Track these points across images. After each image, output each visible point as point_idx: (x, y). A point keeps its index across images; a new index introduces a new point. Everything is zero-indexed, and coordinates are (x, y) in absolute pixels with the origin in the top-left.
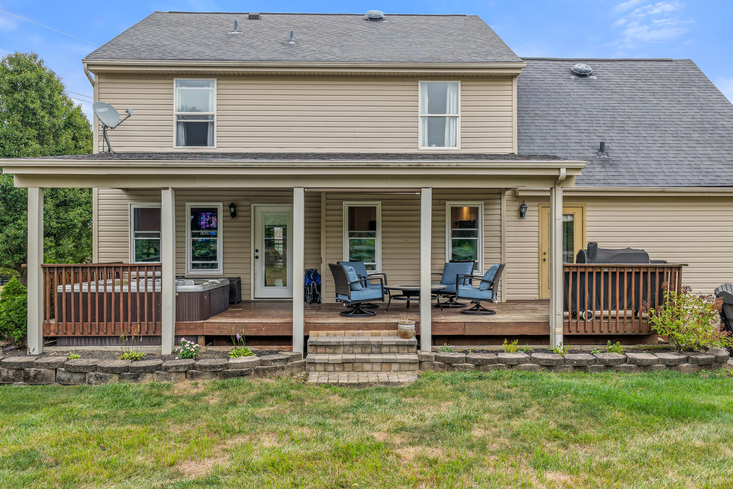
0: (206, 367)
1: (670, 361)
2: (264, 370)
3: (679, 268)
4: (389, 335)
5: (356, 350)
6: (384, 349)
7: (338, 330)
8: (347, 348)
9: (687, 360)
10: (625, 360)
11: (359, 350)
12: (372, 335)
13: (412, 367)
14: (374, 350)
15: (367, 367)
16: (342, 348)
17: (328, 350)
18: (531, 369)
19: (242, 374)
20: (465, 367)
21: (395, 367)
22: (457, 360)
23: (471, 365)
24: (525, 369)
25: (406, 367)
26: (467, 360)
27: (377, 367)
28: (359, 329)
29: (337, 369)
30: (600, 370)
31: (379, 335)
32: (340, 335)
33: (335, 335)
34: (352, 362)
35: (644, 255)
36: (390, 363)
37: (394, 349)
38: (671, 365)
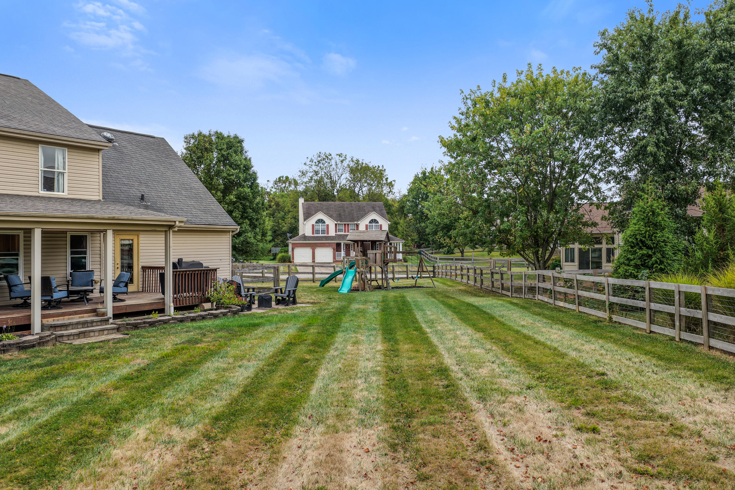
0: (14, 344)
1: (225, 312)
2: (43, 342)
3: (216, 270)
4: (89, 317)
5: (79, 327)
6: (94, 324)
7: (59, 317)
8: (74, 326)
9: (229, 312)
10: (208, 315)
11: (81, 326)
12: (80, 318)
13: (114, 331)
14: (89, 325)
15: (92, 334)
16: (71, 326)
17: (62, 328)
18: (174, 323)
19: (33, 346)
20: (145, 326)
21: (106, 332)
22: (140, 323)
23: (148, 325)
24: (172, 323)
25: (111, 331)
26: (144, 323)
27: (97, 334)
28: (70, 315)
29: (75, 338)
30: (200, 320)
31: (83, 317)
32: (61, 320)
33: (58, 320)
34: (83, 333)
35: (201, 265)
36: (103, 330)
37: (99, 323)
38: (224, 314)
